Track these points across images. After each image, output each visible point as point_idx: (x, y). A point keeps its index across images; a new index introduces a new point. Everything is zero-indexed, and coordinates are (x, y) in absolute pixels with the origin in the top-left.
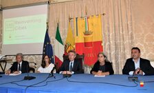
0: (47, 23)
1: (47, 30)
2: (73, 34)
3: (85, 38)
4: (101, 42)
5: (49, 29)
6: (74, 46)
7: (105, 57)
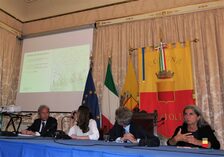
0: (91, 58)
1: (91, 70)
2: (137, 74)
3: (158, 84)
4: (192, 92)
5: (95, 68)
6: (138, 99)
7: (198, 114)
